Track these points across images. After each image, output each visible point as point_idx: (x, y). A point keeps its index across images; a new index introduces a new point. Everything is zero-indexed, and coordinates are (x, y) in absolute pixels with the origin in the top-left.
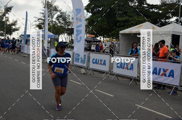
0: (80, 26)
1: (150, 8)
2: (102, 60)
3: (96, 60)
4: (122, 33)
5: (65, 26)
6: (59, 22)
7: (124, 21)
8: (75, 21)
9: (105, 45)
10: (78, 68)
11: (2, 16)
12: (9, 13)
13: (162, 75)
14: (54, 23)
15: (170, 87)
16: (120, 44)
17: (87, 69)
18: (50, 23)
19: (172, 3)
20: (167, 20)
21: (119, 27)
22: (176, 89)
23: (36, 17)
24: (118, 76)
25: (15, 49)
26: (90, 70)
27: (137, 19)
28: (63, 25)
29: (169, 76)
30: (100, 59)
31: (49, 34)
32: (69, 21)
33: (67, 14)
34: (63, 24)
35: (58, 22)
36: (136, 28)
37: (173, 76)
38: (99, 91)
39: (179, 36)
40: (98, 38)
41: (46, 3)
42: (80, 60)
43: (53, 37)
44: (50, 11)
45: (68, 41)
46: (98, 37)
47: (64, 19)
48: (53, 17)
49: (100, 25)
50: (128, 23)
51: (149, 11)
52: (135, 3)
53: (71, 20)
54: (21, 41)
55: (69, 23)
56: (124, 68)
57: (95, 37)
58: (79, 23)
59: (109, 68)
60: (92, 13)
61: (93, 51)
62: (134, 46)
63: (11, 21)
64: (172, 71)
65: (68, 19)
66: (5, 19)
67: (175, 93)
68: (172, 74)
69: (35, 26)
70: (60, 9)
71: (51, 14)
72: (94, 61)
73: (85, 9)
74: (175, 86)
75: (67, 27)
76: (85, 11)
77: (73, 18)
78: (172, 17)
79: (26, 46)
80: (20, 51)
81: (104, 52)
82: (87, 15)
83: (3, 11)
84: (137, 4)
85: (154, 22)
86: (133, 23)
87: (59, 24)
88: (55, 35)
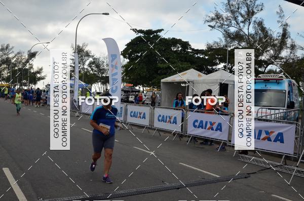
0: (116, 74)
1: (195, 54)
3: (135, 112)
4: (164, 81)
6: (92, 69)
7: (166, 68)
8: (110, 68)
9: (145, 96)
11: (25, 62)
12: (33, 59)
13: (209, 129)
14: (86, 70)
15: (218, 142)
16: (162, 94)
17: (124, 123)
18: (82, 70)
19: (219, 48)
20: (214, 67)
21: (160, 74)
22: (225, 144)
24: (160, 130)
25: (40, 101)
26: (128, 124)
27: (181, 66)
28: (96, 73)
29: (216, 130)
30: (139, 111)
31: (79, 83)
32: (103, 68)
33: (101, 60)
35: (90, 69)
37: (221, 131)
39: (227, 85)
40: (137, 88)
41: (77, 47)
43: (84, 87)
44: (81, 57)
45: (102, 92)
46: (136, 86)
47: (98, 66)
48: (85, 63)
51: (194, 57)
52: (179, 48)
53: (106, 67)
55: (102, 71)
56: (166, 122)
57: (133, 86)
58: (115, 71)
59: (150, 121)
60: (129, 58)
61: (132, 102)
62: (179, 97)
63: (35, 69)
64: (220, 125)
65: (102, 66)
66: (28, 66)
67: (223, 149)
68: (219, 128)
70: (92, 54)
71: (82, 60)
72: (132, 114)
73: (122, 54)
74: (223, 141)
75: (100, 75)
76: (122, 57)
77: (107, 65)
78: (220, 63)
80: (46, 103)
81: (143, 103)
82: (124, 61)
83: (27, 57)
84: (180, 49)
85: (200, 69)
87: (91, 72)
88: (87, 85)
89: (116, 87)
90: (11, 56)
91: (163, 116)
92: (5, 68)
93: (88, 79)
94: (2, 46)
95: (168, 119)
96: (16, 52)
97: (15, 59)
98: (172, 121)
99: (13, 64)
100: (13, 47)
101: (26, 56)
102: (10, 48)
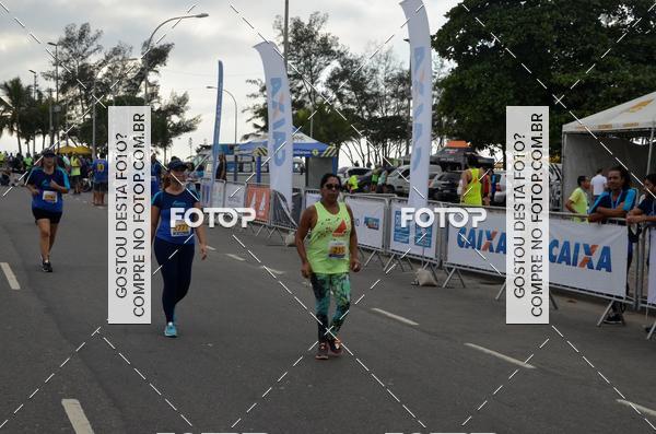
2: (495, 233)
3: (473, 232)
4: (574, 130)
5: (360, 109)
6: (340, 96)
10: (406, 266)
11: (136, 79)
12: (158, 67)
14: (319, 99)
16: (566, 173)
17: (438, 266)
18: (307, 99)
23: (255, 82)
26: (450, 269)
27: (631, 76)
28: (352, 107)
30: (485, 230)
31: (299, 141)
32: (375, 90)
33: (365, 64)
34: (353, 104)
35: (335, 96)
36: (627, 110)
38: (481, 348)
40: (485, 153)
41: (290, 24)
42: (412, 236)
43: (316, 153)
44: (305, 57)
46: (481, 148)
47: (358, 85)
48: (317, 78)
49: (490, 103)
50: (594, 92)
52: (623, 17)
53: (383, 87)
54: (201, 168)
55: (372, 100)
56: (575, 264)
57: (472, 149)
60: (457, 58)
63: (165, 99)
65: (370, 86)
66: (144, 90)
69: (250, 114)
70: (340, 48)
71: (309, 66)
73: (434, 45)
75: (366, 113)
76: (434, 53)
77: (388, 81)
79: (218, 185)
82: (442, 66)
83: (140, 61)
84: (630, 19)
86: (616, 94)
87: (338, 103)
88: (323, 146)
89: (419, 151)
90: (93, 60)
91: (567, 244)
92: (76, 98)
93: (329, 127)
94: (68, 31)
95: (582, 255)
96: (108, 49)
97: (105, 70)
98: (595, 259)
99: (99, 83)
100: (99, 34)
101: (137, 59)
102: (92, 34)
